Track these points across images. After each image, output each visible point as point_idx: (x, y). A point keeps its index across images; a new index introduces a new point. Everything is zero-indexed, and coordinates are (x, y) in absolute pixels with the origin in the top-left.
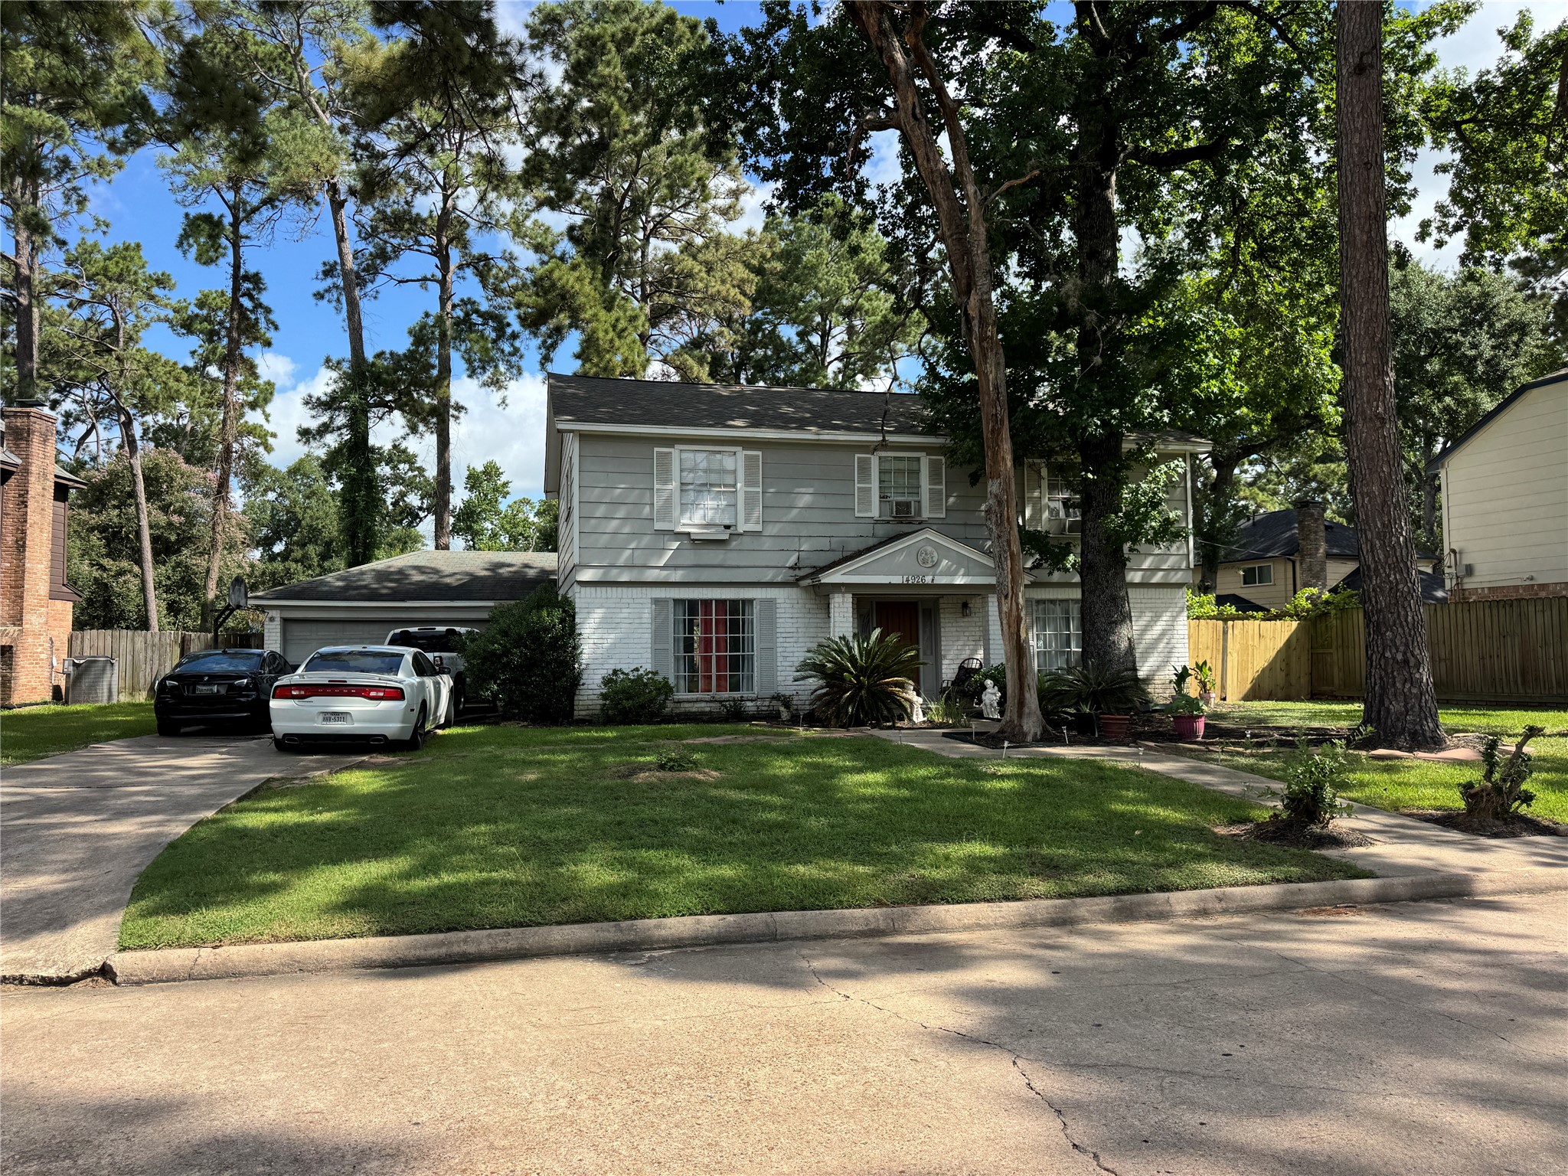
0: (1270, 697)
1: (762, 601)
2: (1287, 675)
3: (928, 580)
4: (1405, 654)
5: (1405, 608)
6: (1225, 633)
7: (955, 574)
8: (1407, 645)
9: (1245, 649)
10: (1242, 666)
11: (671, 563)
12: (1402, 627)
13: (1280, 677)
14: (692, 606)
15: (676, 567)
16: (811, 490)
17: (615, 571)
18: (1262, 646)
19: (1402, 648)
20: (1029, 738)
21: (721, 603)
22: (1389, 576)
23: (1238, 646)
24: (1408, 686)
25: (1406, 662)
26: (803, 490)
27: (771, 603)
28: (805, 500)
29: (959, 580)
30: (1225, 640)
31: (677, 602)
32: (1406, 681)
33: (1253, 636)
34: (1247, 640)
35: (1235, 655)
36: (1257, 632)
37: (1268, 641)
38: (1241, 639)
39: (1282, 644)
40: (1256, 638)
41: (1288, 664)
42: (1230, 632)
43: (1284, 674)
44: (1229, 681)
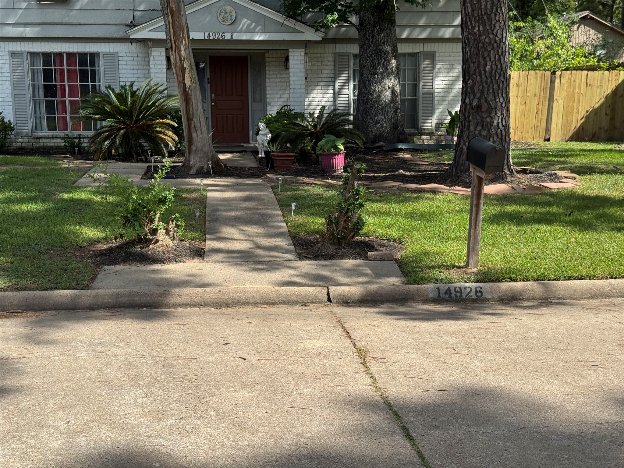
0: (594, 139)
1: (105, 54)
2: (612, 119)
3: (227, 36)
4: (479, 99)
5: (484, 58)
6: (552, 82)
7: (253, 31)
8: (482, 92)
9: (571, 97)
10: (568, 112)
11: (21, 21)
12: (480, 75)
13: (605, 122)
14: (47, 57)
15: (25, 25)
18: (589, 94)
19: (478, 95)
20: (193, 171)
21: (70, 55)
22: (473, 28)
23: (564, 94)
24: (479, 128)
25: (479, 107)
27: (114, 56)
29: (258, 37)
30: (552, 89)
31: (32, 54)
32: (477, 124)
33: (580, 84)
34: (574, 89)
35: (561, 101)
36: (584, 80)
37: (595, 89)
38: (568, 87)
39: (609, 91)
40: (583, 86)
41: (613, 110)
42: (557, 81)
43: (608, 118)
44: (554, 125)
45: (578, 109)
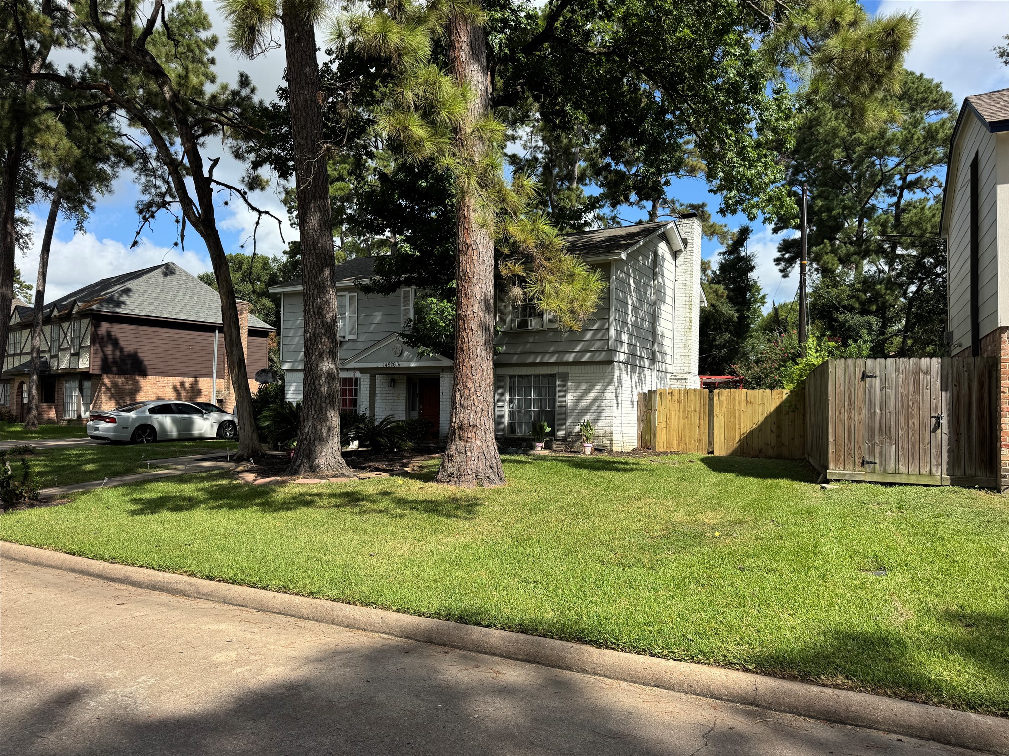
3: (397, 365)
6: (711, 399)
7: (411, 360)
9: (732, 413)
13: (771, 439)
16: (381, 313)
17: (297, 364)
18: (750, 411)
23: (724, 410)
26: (377, 313)
28: (378, 319)
29: (413, 365)
30: (711, 405)
33: (740, 402)
34: (734, 406)
35: (721, 417)
36: (744, 398)
37: (757, 406)
38: (727, 404)
39: (773, 409)
40: (744, 404)
41: (779, 427)
42: (716, 398)
43: (774, 435)
44: (716, 439)
45: (740, 425)
